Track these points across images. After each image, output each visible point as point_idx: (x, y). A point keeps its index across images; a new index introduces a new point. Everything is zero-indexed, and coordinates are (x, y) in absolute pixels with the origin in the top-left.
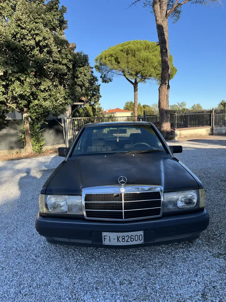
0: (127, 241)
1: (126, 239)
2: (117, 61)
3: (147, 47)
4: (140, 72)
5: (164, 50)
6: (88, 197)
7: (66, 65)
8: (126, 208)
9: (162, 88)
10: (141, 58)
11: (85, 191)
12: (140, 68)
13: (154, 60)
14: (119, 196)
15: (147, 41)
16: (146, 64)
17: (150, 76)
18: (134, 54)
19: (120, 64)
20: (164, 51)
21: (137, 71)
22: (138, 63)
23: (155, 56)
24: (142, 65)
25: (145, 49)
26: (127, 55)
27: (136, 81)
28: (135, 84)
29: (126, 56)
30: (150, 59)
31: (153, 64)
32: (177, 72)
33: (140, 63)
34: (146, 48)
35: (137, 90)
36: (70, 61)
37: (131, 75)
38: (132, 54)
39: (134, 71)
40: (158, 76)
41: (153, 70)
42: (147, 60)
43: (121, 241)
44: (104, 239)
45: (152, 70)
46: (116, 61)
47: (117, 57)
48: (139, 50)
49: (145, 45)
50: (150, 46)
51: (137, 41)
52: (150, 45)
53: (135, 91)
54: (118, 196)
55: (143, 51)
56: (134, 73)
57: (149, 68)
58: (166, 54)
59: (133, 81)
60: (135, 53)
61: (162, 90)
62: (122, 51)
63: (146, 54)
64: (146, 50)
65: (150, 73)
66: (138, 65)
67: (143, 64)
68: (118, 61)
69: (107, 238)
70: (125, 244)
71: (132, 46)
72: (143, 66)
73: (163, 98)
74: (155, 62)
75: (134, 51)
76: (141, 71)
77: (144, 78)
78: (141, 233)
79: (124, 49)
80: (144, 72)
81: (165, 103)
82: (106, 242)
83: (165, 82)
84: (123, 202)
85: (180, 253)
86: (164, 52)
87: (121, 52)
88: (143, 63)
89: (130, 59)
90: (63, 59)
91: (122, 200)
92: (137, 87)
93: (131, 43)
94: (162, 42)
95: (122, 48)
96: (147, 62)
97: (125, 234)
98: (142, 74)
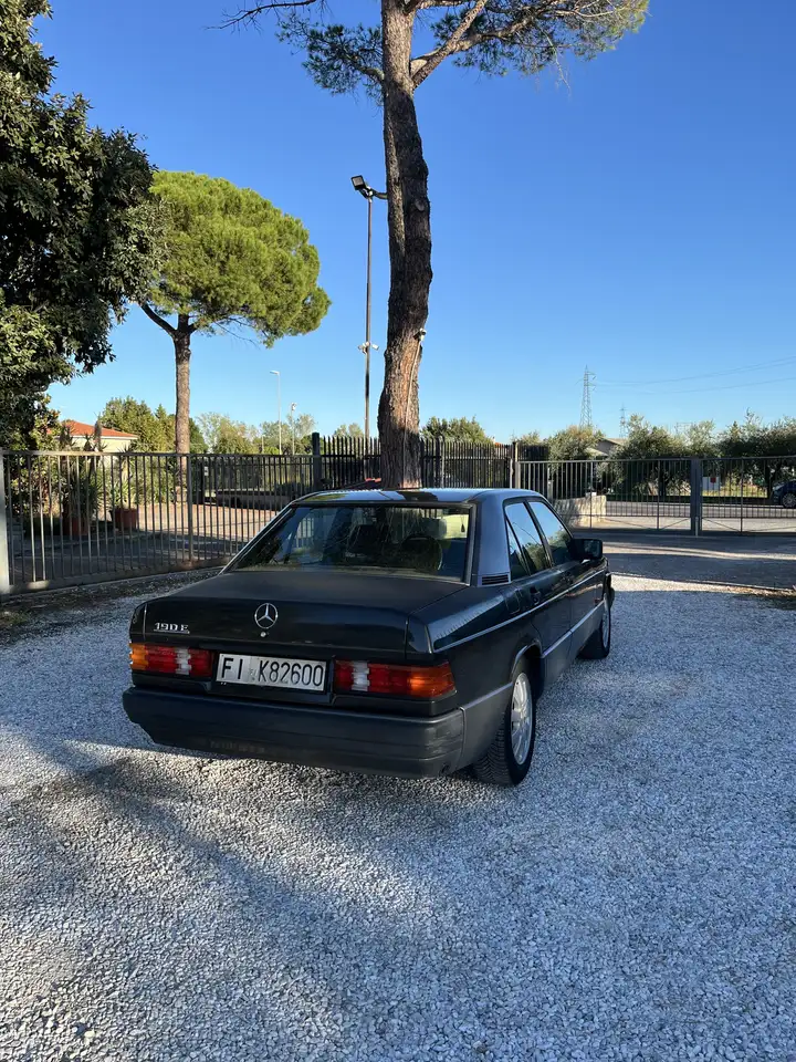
3: (231, 205)
4: (208, 289)
5: (420, 204)
10: (215, 238)
12: (209, 274)
13: (265, 256)
15: (232, 184)
16: (233, 261)
17: (246, 308)
18: (183, 220)
20: (421, 208)
21: (199, 285)
22: (202, 256)
23: (265, 238)
24: (218, 264)
25: (225, 210)
27: (183, 318)
28: (182, 334)
30: (248, 247)
31: (260, 269)
33: (211, 256)
34: (226, 205)
35: (188, 356)
38: (176, 220)
39: (188, 283)
40: (273, 312)
41: (259, 290)
42: (237, 249)
45: (255, 288)
48: (204, 208)
49: (223, 197)
50: (244, 206)
51: (194, 177)
52: (244, 199)
53: (179, 361)
55: (218, 214)
56: (185, 291)
57: (244, 278)
60: (187, 218)
63: (232, 229)
64: (228, 212)
65: (247, 297)
66: (202, 262)
67: (222, 262)
71: (179, 192)
72: (222, 271)
74: (265, 261)
75: (186, 208)
76: (214, 289)
77: (216, 309)
80: (227, 293)
88: (222, 258)
92: (188, 344)
93: (169, 177)
96: (239, 258)
98: (219, 299)
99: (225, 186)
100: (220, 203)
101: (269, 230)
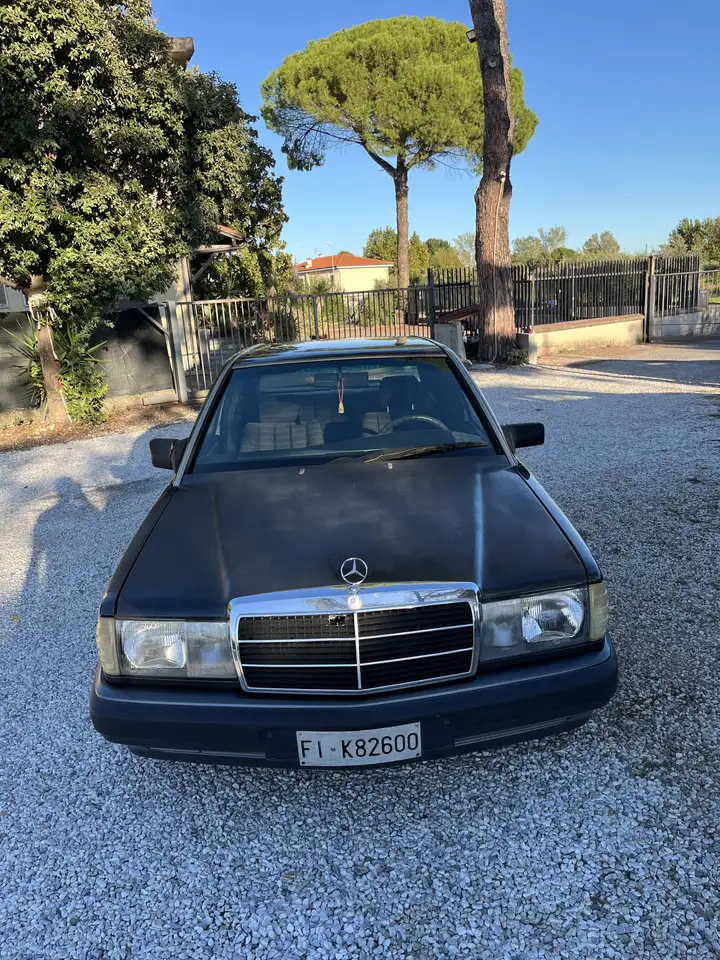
0: (371, 754)
1: (369, 747)
2: (335, 92)
3: (436, 43)
4: (413, 130)
5: (492, 61)
6: (247, 627)
7: (162, 123)
8: (367, 656)
9: (486, 192)
10: (418, 80)
11: (241, 609)
12: (413, 116)
13: (462, 89)
14: (343, 622)
15: (438, 20)
16: (433, 102)
17: (448, 143)
18: (392, 67)
19: (345, 104)
20: (493, 65)
21: (405, 126)
22: (407, 99)
23: (464, 72)
24: (421, 105)
25: (431, 49)
26: (370, 71)
27: (401, 162)
28: (399, 173)
29: (367, 74)
30: (448, 83)
31: (459, 103)
32: (537, 128)
33: (415, 98)
34: (432, 44)
35: (406, 193)
36: (175, 108)
37: (385, 140)
38: (386, 67)
39: (395, 126)
40: (475, 142)
41: (459, 123)
42: (436, 88)
43: (353, 753)
44: (304, 749)
45: (456, 122)
46: (332, 94)
47: (335, 78)
48: (408, 52)
49: (428, 36)
50: (448, 40)
51: (404, 21)
52: (447, 34)
53: (398, 198)
54: (340, 620)
55: (422, 54)
56: (394, 134)
57: (443, 114)
58: (499, 77)
59: (393, 162)
60: (395, 63)
61: (485, 201)
62: (352, 55)
63: (434, 67)
64: (432, 51)
65: (448, 133)
66: (407, 105)
67: (425, 102)
68: (342, 93)
69: (313, 747)
70: (368, 761)
71: (388, 40)
72: (424, 110)
73: (492, 224)
74: (463, 95)
75: (394, 55)
76: (418, 129)
77: (427, 150)
78: (415, 728)
79: (359, 49)
80: (429, 132)
81: (497, 244)
82: (310, 759)
83: (496, 172)
84: (357, 639)
85: (532, 766)
86: (491, 66)
87: (349, 60)
88: (424, 98)
89: (379, 87)
90: (150, 103)
91: (353, 635)
92: (406, 181)
93: (384, 26)
94: (487, 33)
95: (352, 46)
96: (438, 97)
97: (366, 734)
98: (422, 138)
99: (430, 24)
100: (425, 43)
101: (469, 62)
